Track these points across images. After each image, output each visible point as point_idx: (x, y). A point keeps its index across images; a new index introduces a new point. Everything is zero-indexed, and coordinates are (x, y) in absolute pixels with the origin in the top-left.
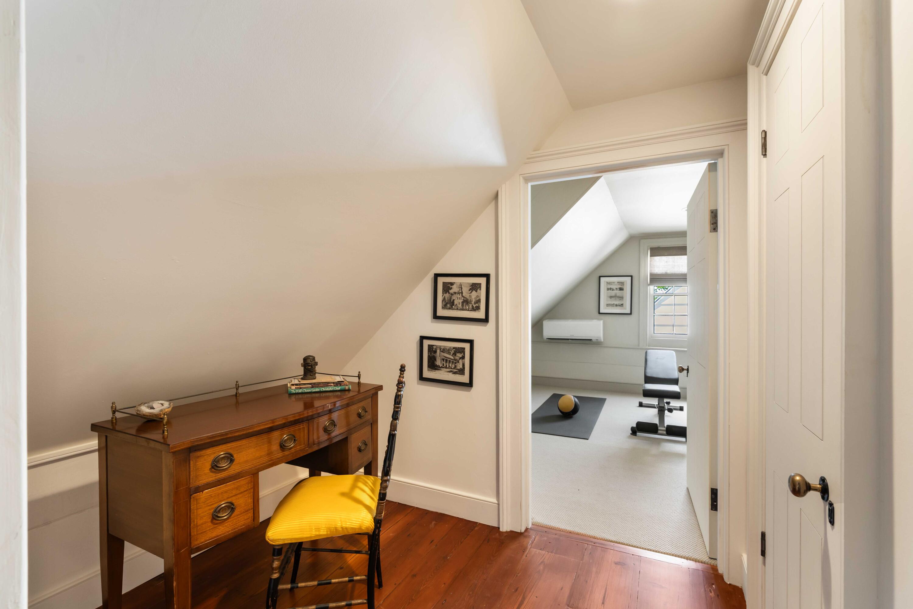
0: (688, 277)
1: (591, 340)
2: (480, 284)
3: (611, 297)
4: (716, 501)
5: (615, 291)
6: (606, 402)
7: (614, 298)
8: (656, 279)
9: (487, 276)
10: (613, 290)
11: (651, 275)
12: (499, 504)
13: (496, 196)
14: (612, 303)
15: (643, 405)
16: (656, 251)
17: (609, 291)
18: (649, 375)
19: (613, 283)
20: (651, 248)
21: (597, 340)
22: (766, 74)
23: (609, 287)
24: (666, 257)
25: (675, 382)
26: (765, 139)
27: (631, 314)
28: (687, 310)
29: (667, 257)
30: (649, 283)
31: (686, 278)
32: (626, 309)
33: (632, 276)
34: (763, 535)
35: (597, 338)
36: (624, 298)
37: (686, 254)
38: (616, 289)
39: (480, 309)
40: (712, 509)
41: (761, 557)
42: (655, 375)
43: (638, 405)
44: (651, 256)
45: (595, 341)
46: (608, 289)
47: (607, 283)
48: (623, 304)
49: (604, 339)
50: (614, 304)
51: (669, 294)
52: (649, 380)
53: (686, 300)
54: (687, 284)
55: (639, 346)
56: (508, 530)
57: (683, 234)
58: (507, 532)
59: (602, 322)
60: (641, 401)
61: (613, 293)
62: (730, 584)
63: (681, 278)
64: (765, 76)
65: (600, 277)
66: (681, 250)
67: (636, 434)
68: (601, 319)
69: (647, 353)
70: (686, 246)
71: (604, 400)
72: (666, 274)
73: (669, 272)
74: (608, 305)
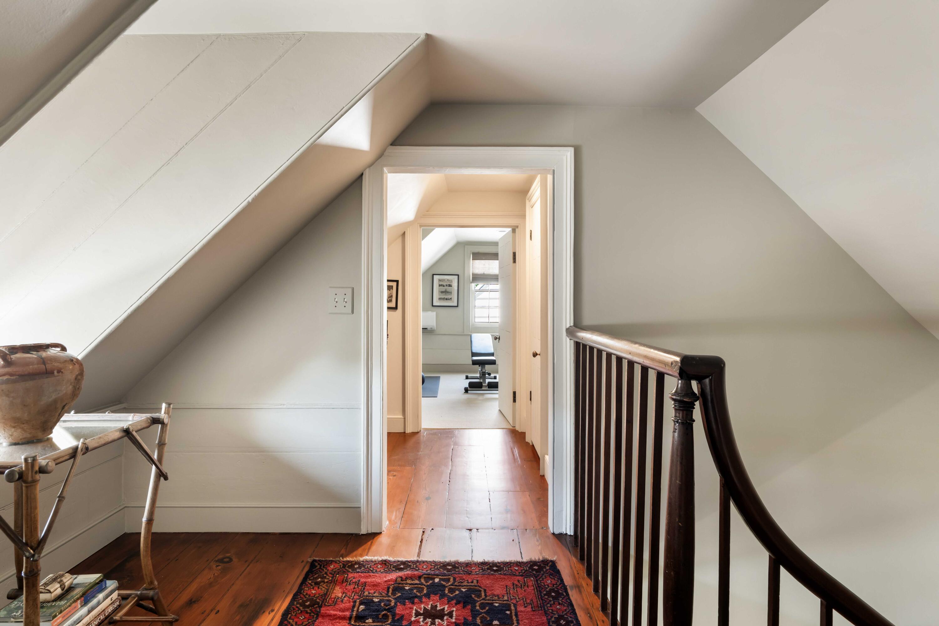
0: (499, 278)
1: (426, 329)
2: (392, 286)
3: (442, 292)
4: (515, 398)
5: (446, 287)
6: (441, 378)
7: (445, 293)
8: (477, 278)
9: (397, 281)
10: (444, 286)
11: (473, 274)
12: (405, 418)
13: (404, 233)
14: (443, 297)
15: (469, 377)
16: (477, 256)
17: (441, 287)
18: (474, 351)
19: (444, 280)
20: (473, 253)
21: (431, 328)
22: (532, 208)
23: (441, 283)
24: (483, 261)
25: (492, 354)
26: (531, 233)
27: (457, 306)
28: (497, 303)
29: (485, 261)
30: (471, 281)
31: (498, 278)
32: (453, 302)
33: (458, 275)
34: (531, 392)
35: (431, 327)
36: (452, 293)
37: (498, 260)
38: (446, 285)
39: (392, 301)
40: (514, 402)
41: (530, 401)
42: (478, 352)
43: (465, 378)
44: (472, 260)
45: (430, 329)
46: (440, 285)
47: (439, 280)
48: (451, 298)
49: (436, 328)
50: (444, 298)
51: (481, 290)
52: (474, 354)
53: (497, 295)
54: (498, 282)
55: (464, 333)
56: (411, 432)
57: (496, 244)
58: (410, 433)
59: (435, 313)
60: (467, 375)
61: (443, 289)
62: (521, 432)
63: (494, 278)
64: (531, 208)
65: (433, 275)
66: (494, 256)
67: (468, 392)
68: (434, 311)
69: (472, 336)
70: (498, 253)
71: (438, 378)
72: (484, 275)
73: (486, 272)
74: (440, 299)
